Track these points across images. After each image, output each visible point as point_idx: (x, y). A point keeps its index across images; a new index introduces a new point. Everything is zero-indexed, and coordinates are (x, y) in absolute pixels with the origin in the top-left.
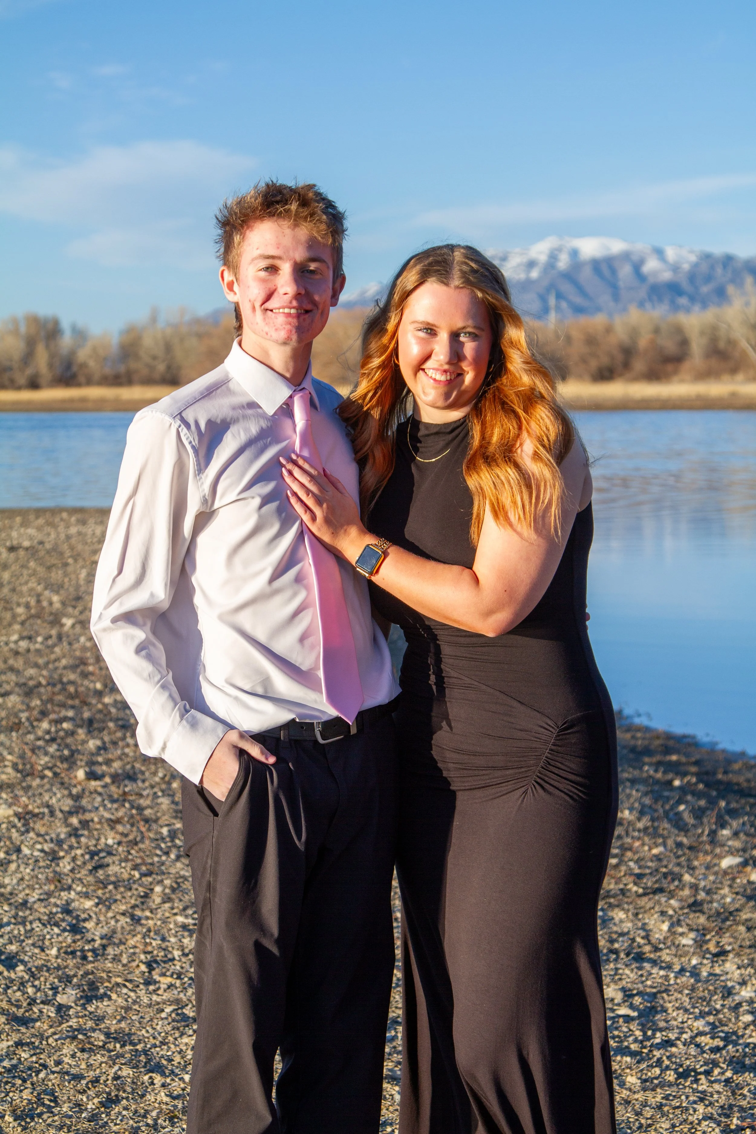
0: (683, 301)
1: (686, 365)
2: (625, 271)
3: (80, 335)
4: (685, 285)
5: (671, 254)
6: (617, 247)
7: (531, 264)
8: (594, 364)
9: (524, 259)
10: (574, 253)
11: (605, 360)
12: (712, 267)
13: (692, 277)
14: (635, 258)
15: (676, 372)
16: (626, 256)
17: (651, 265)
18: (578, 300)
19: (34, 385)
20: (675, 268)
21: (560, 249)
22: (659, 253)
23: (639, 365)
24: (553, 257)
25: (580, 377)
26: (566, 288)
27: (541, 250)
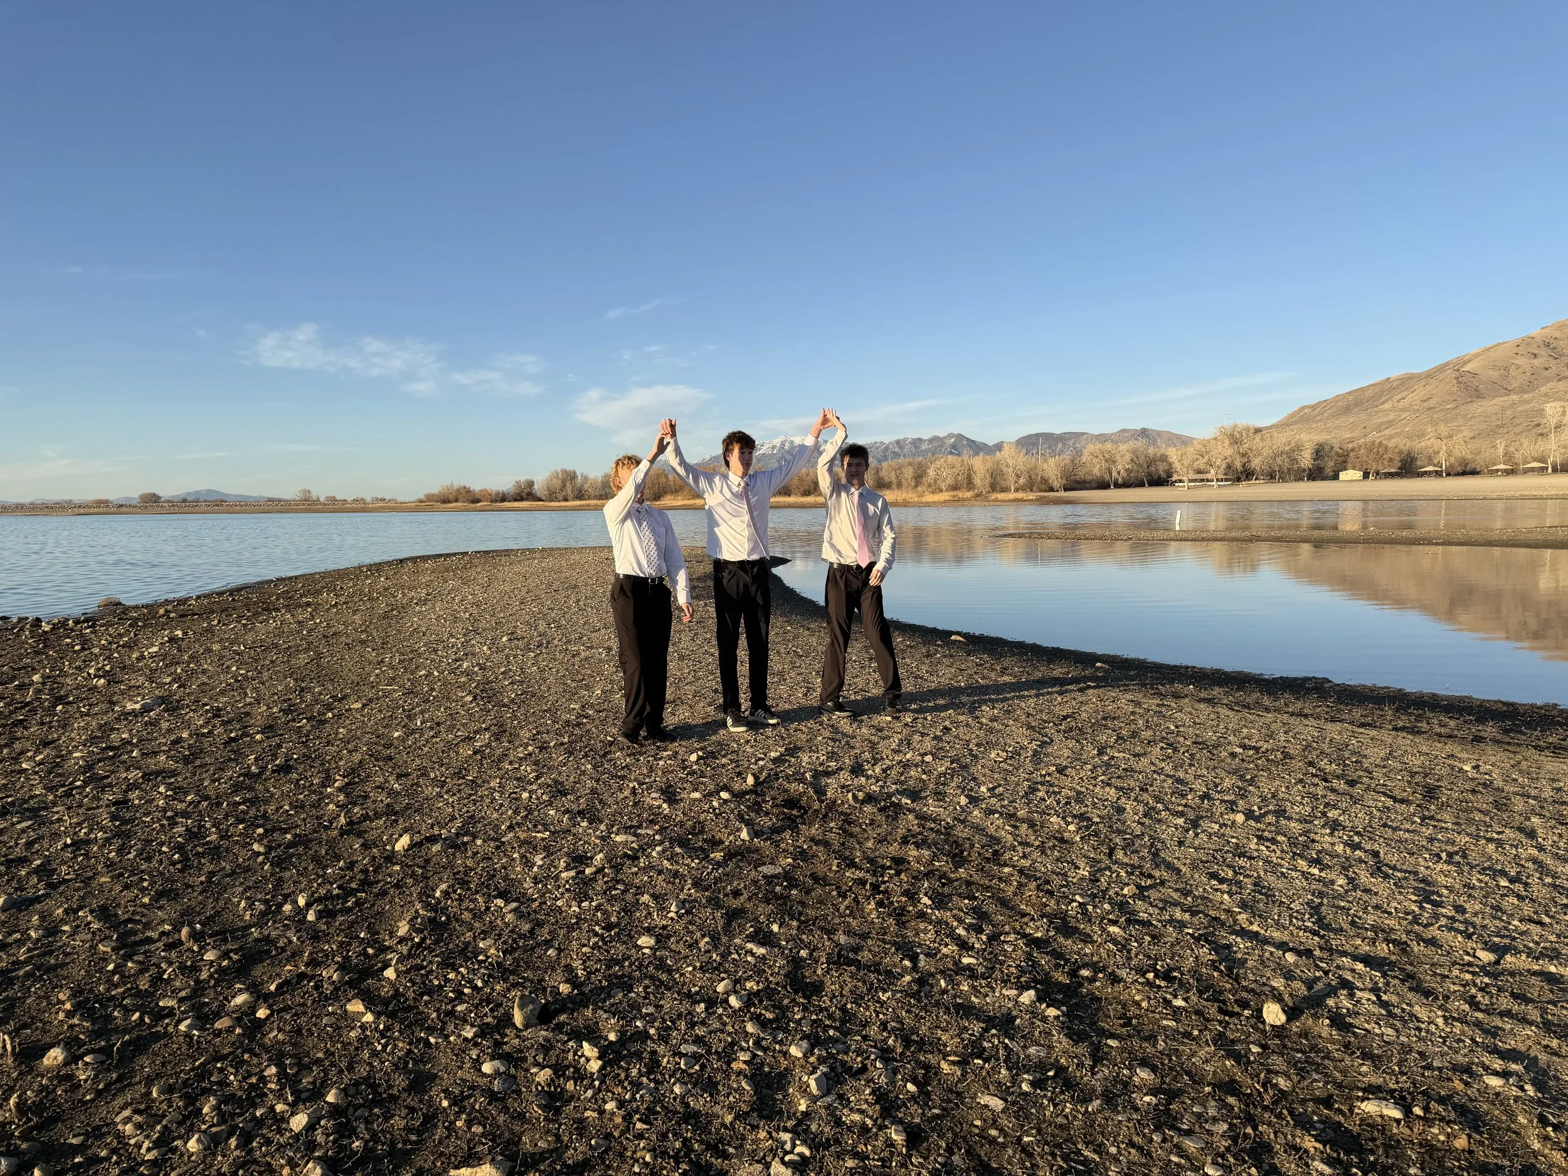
3: (585, 478)
7: (774, 447)
8: (802, 489)
10: (792, 442)
19: (566, 500)
21: (785, 441)
24: (783, 444)
27: (777, 442)
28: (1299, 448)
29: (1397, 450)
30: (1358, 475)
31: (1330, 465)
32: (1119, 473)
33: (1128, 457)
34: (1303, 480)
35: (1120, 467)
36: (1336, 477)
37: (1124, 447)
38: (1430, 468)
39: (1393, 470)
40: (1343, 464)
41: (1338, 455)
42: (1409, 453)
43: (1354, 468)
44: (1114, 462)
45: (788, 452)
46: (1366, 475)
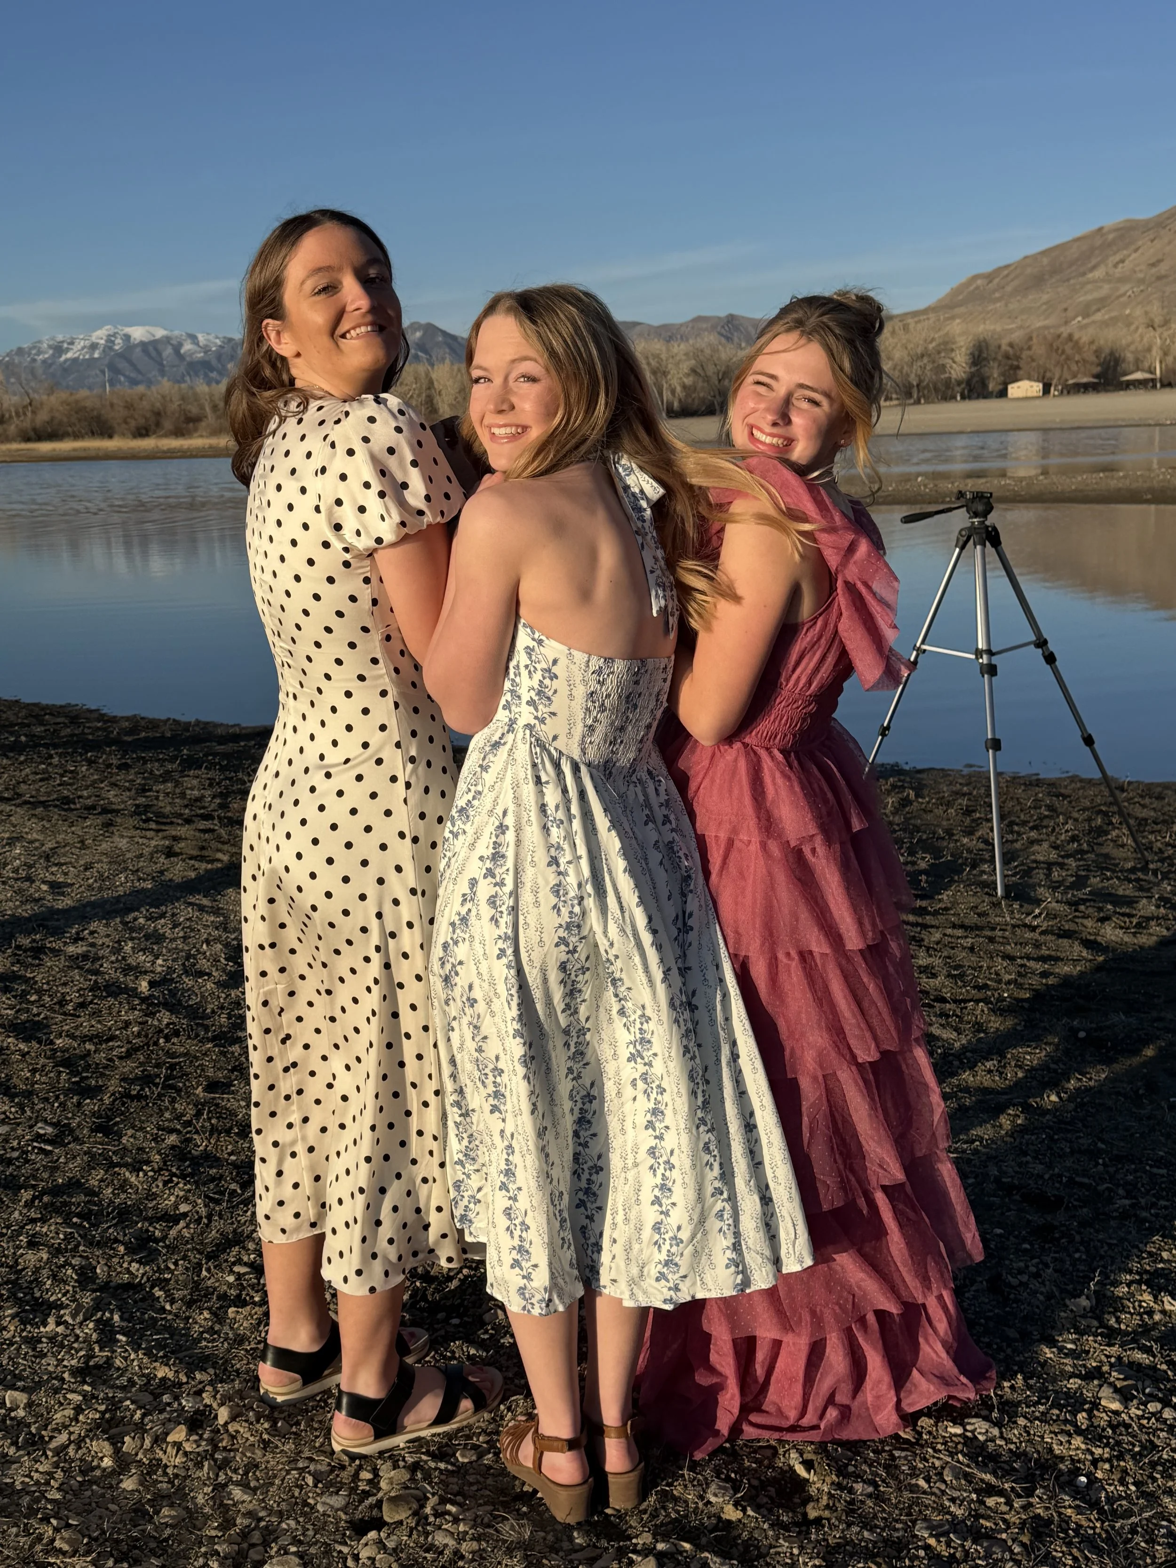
0: (214, 375)
1: (203, 424)
2: (168, 351)
4: (214, 362)
5: (201, 338)
6: (160, 333)
7: (94, 346)
8: (133, 423)
9: (87, 343)
10: (127, 337)
11: (142, 421)
12: (234, 349)
13: (219, 356)
14: (174, 342)
15: (196, 430)
16: (167, 340)
17: (187, 347)
18: (133, 375)
20: (206, 349)
21: (115, 335)
22: (193, 338)
23: (168, 425)
24: (110, 340)
25: (123, 435)
26: (122, 365)
27: (100, 335)
28: (946, 346)
29: (1094, 347)
30: (1036, 388)
31: (994, 373)
32: (673, 392)
33: (685, 367)
34: (953, 398)
35: (675, 383)
36: (1003, 393)
37: (679, 348)
38: (1139, 376)
39: (1085, 380)
40: (1013, 374)
41: (1007, 357)
42: (1112, 353)
43: (1030, 378)
44: (665, 374)
45: (121, 355)
46: (1046, 390)
